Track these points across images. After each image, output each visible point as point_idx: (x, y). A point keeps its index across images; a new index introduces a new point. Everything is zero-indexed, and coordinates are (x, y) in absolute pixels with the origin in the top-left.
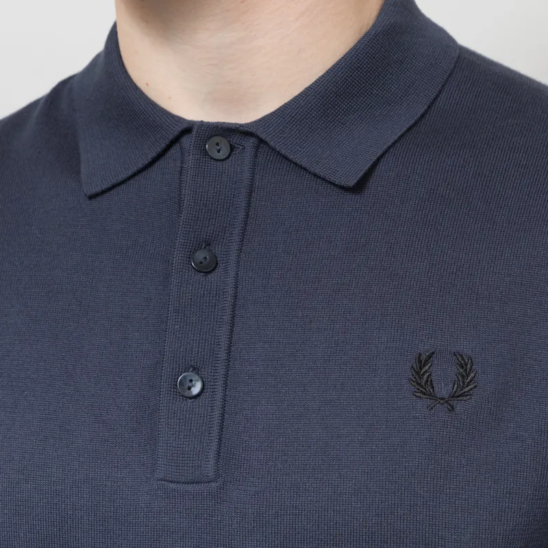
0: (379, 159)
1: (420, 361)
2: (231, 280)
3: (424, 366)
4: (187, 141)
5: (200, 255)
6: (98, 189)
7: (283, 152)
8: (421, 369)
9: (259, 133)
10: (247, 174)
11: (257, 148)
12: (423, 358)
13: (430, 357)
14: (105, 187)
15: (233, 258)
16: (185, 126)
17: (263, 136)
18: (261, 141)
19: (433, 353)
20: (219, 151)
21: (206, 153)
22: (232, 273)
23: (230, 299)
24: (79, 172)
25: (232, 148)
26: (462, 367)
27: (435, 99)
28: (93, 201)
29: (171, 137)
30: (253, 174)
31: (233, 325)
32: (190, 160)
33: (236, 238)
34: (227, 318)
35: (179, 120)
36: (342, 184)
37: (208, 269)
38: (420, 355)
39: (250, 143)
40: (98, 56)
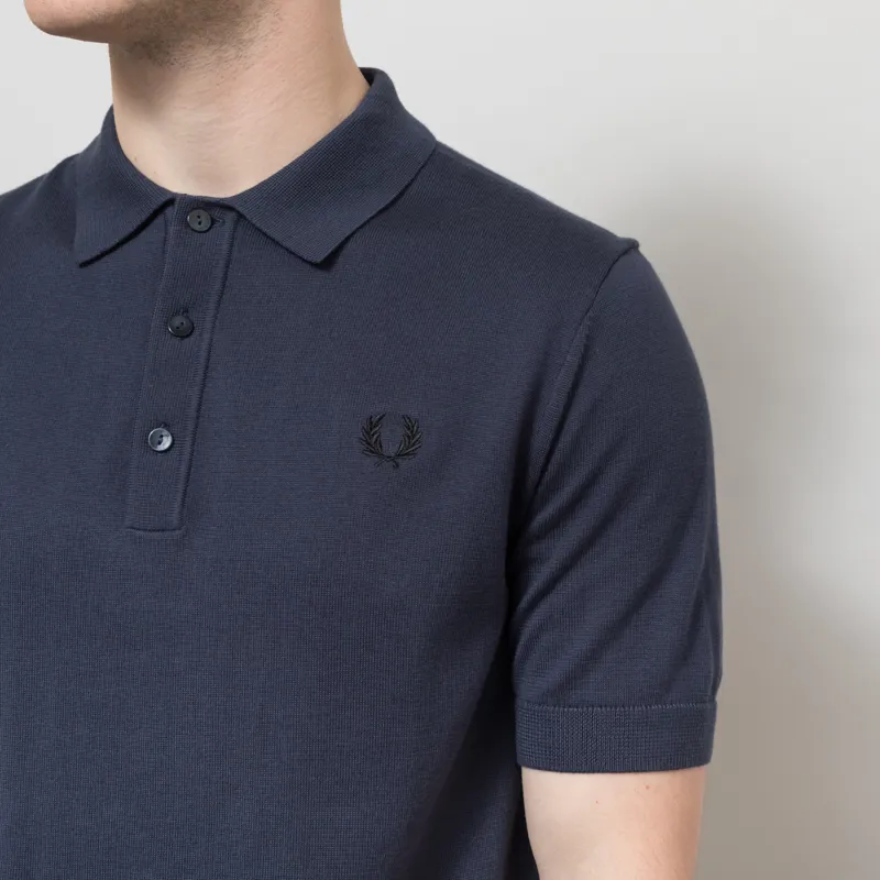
0: (348, 239)
1: (371, 423)
2: (204, 346)
3: (374, 427)
4: (169, 212)
5: (177, 321)
6: (88, 258)
7: (258, 225)
8: (372, 430)
9: (237, 207)
10: (225, 247)
11: (236, 223)
12: (374, 420)
13: (380, 419)
14: (94, 255)
15: (208, 325)
16: (169, 197)
17: (245, 212)
18: (241, 216)
19: (384, 416)
20: (200, 223)
21: (188, 225)
22: (206, 336)
23: (202, 360)
24: (72, 242)
25: (213, 222)
26: (409, 429)
27: (407, 187)
28: (85, 270)
29: (155, 207)
30: (232, 245)
31: (204, 385)
32: (172, 229)
33: (212, 306)
34: (199, 379)
36: (310, 259)
37: (182, 334)
38: (372, 417)
39: (230, 217)
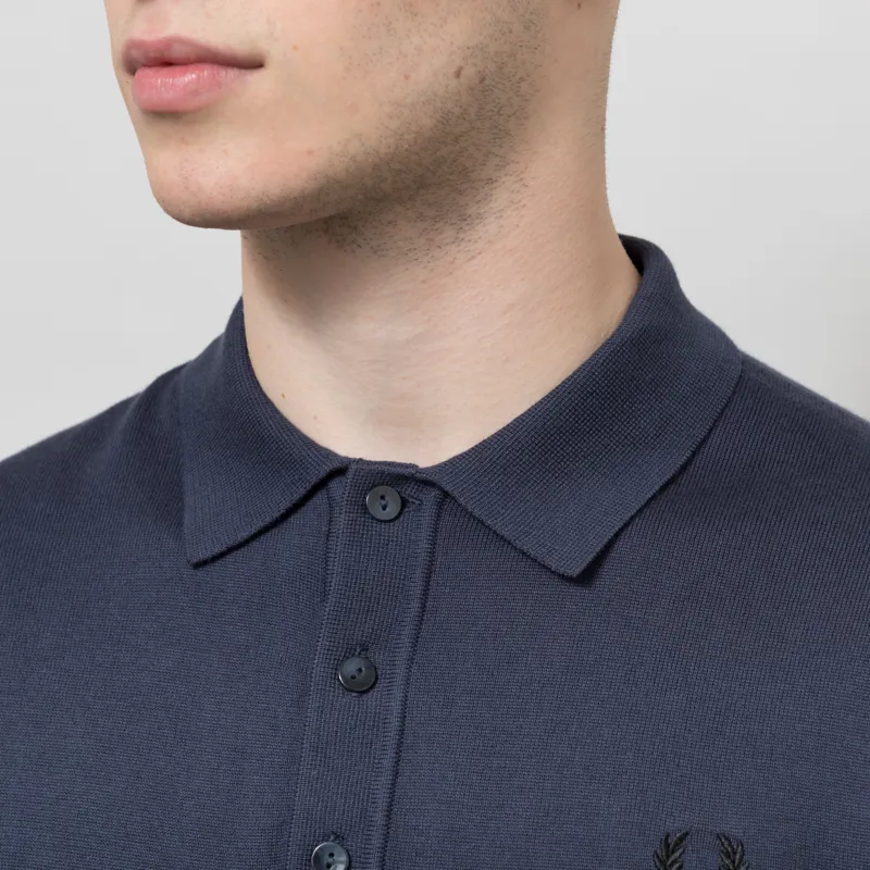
0: (617, 535)
1: (668, 845)
2: (396, 706)
3: (673, 852)
4: (335, 486)
5: (351, 667)
6: (208, 555)
7: (477, 513)
8: (668, 857)
9: (443, 485)
10: (424, 545)
11: (440, 506)
12: (672, 841)
13: (681, 839)
14: (217, 550)
15: (400, 671)
16: (336, 465)
17: (448, 488)
18: (446, 494)
19: (687, 834)
20: (384, 508)
21: (365, 509)
22: (398, 694)
23: (393, 733)
24: (180, 524)
25: (404, 503)
26: (729, 857)
27: (704, 441)
28: (200, 573)
29: (314, 480)
30: (434, 543)
31: (396, 774)
32: (341, 521)
33: (406, 641)
34: (388, 763)
35: (328, 454)
36: (562, 571)
37: (362, 688)
38: (667, 836)
39: (430, 496)
40: (216, 342)
